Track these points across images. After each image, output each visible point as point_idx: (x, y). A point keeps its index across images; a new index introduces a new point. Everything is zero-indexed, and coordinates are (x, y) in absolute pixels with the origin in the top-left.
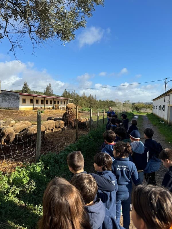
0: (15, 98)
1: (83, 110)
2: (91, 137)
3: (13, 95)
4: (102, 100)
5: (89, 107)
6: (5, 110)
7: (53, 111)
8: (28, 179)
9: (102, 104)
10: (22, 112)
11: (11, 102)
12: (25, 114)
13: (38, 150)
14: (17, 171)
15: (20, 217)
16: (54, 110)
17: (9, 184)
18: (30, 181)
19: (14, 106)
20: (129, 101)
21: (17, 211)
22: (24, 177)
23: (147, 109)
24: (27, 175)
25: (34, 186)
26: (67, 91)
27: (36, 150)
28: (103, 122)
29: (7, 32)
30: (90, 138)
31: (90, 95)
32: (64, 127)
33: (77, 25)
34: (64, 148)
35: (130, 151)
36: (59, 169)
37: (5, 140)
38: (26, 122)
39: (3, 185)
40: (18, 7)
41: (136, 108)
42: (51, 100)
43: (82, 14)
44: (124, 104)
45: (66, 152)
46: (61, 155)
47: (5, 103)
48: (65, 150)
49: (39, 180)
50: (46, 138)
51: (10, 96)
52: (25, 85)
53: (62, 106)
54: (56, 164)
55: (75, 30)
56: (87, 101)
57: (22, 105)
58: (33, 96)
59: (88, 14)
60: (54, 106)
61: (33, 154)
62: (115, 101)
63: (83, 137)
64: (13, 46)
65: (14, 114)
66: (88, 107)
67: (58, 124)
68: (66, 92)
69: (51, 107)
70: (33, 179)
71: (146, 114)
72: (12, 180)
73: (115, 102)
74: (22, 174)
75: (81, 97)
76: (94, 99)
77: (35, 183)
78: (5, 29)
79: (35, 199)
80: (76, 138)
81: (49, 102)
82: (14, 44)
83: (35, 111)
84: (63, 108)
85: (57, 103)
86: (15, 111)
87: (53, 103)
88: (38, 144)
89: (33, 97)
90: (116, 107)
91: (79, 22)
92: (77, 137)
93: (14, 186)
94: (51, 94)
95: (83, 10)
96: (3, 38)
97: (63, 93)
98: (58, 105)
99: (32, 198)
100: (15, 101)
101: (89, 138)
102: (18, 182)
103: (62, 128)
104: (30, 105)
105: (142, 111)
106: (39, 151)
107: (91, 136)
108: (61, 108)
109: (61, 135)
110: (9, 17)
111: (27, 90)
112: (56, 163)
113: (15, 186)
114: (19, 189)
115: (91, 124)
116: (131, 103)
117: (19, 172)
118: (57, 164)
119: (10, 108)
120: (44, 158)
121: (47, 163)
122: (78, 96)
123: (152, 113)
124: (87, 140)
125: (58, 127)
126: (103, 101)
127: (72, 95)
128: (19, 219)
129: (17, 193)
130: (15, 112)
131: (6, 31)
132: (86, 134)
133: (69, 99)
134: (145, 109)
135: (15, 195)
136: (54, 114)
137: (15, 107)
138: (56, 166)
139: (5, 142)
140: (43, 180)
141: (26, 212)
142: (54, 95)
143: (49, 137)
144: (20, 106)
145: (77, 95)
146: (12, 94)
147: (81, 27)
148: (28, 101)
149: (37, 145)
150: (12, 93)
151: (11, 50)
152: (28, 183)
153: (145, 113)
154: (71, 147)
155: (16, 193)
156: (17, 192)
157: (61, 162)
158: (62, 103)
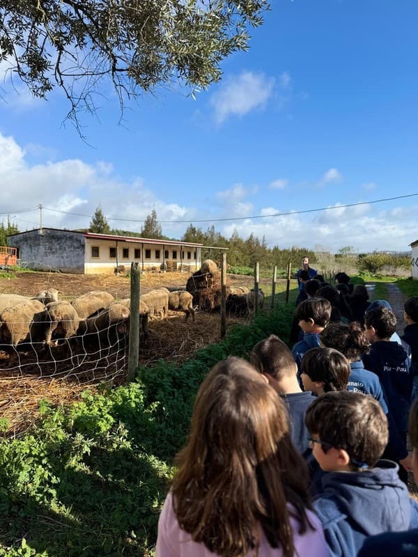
0: (75, 244)
1: (234, 273)
2: (259, 330)
3: (71, 238)
4: (281, 249)
5: (248, 265)
6: (52, 273)
7: (161, 274)
8: (112, 420)
9: (281, 258)
10: (90, 278)
11: (65, 255)
12: (98, 282)
13: (134, 353)
14: (86, 400)
15: (94, 509)
16: (165, 272)
17: (67, 430)
18: (115, 426)
19: (71, 264)
20: (349, 249)
21: (87, 494)
22: (102, 416)
23: (395, 267)
24: (108, 413)
25: (125, 437)
26: (195, 229)
27: (127, 355)
28: (287, 299)
29: (60, 74)
30: (255, 333)
31: (251, 236)
32: (191, 306)
33: (227, 46)
34: (192, 355)
35: (361, 342)
36: (185, 401)
37: (53, 332)
38: (102, 293)
39: (54, 431)
40: (85, 12)
41: (369, 264)
42: (157, 248)
43: (239, 19)
44: (336, 256)
45: (199, 362)
46: (186, 370)
47: (50, 257)
48: (197, 358)
49: (138, 426)
50: (150, 332)
51: (63, 241)
52: (98, 215)
53: (183, 264)
54: (175, 390)
55: (220, 59)
56: (242, 252)
57: (90, 262)
58: (117, 240)
59: (253, 19)
60: (163, 264)
61: (120, 364)
62: (315, 251)
63: (239, 330)
64: (74, 106)
65: (72, 281)
66: (245, 265)
67: (178, 300)
68: (193, 230)
69: (157, 265)
70: (123, 421)
71: (396, 279)
72: (73, 421)
73: (313, 253)
74: (97, 409)
75: (229, 240)
76: (261, 245)
77: (127, 431)
78: (58, 65)
79: (127, 469)
80: (222, 333)
81: (153, 254)
82: (76, 101)
83: (121, 276)
84: (185, 266)
85: (171, 255)
86: (75, 276)
87: (162, 255)
88: (134, 340)
89: (115, 242)
90: (318, 264)
91: (230, 38)
92: (225, 330)
93: (79, 434)
94: (157, 236)
95: (240, 9)
96: (51, 88)
97: (185, 232)
98: (174, 260)
99: (120, 466)
100: (76, 253)
101: (253, 333)
102: (88, 427)
103: (187, 309)
104: (110, 261)
105: (384, 272)
106: (135, 357)
107: (259, 327)
108: (180, 269)
109: (185, 326)
110: (66, 40)
111: (102, 227)
112: (174, 387)
113: (82, 434)
114: (90, 442)
115: (256, 302)
116: (355, 254)
117: (89, 404)
118: (179, 389)
119: (62, 270)
120: (146, 373)
121: (154, 388)
122: (221, 239)
123: (411, 278)
124: (251, 337)
125: (177, 306)
126: (284, 250)
127: (207, 237)
128: (90, 514)
129: (87, 452)
130: (74, 279)
131: (59, 71)
132: (245, 324)
133: (200, 245)
134: (392, 268)
135: (80, 458)
136: (164, 282)
137: (75, 266)
138: (176, 394)
139: (53, 338)
140: (146, 426)
141: (108, 499)
142: (165, 237)
143: (157, 329)
144: (85, 264)
145: (220, 237)
146: (68, 236)
147: (234, 50)
148: (104, 252)
149: (131, 343)
150: (68, 233)
151: (69, 116)
152: (111, 431)
153: (393, 278)
154: (210, 352)
155: (84, 452)
156: (87, 449)
157: (188, 386)
158: (182, 257)
